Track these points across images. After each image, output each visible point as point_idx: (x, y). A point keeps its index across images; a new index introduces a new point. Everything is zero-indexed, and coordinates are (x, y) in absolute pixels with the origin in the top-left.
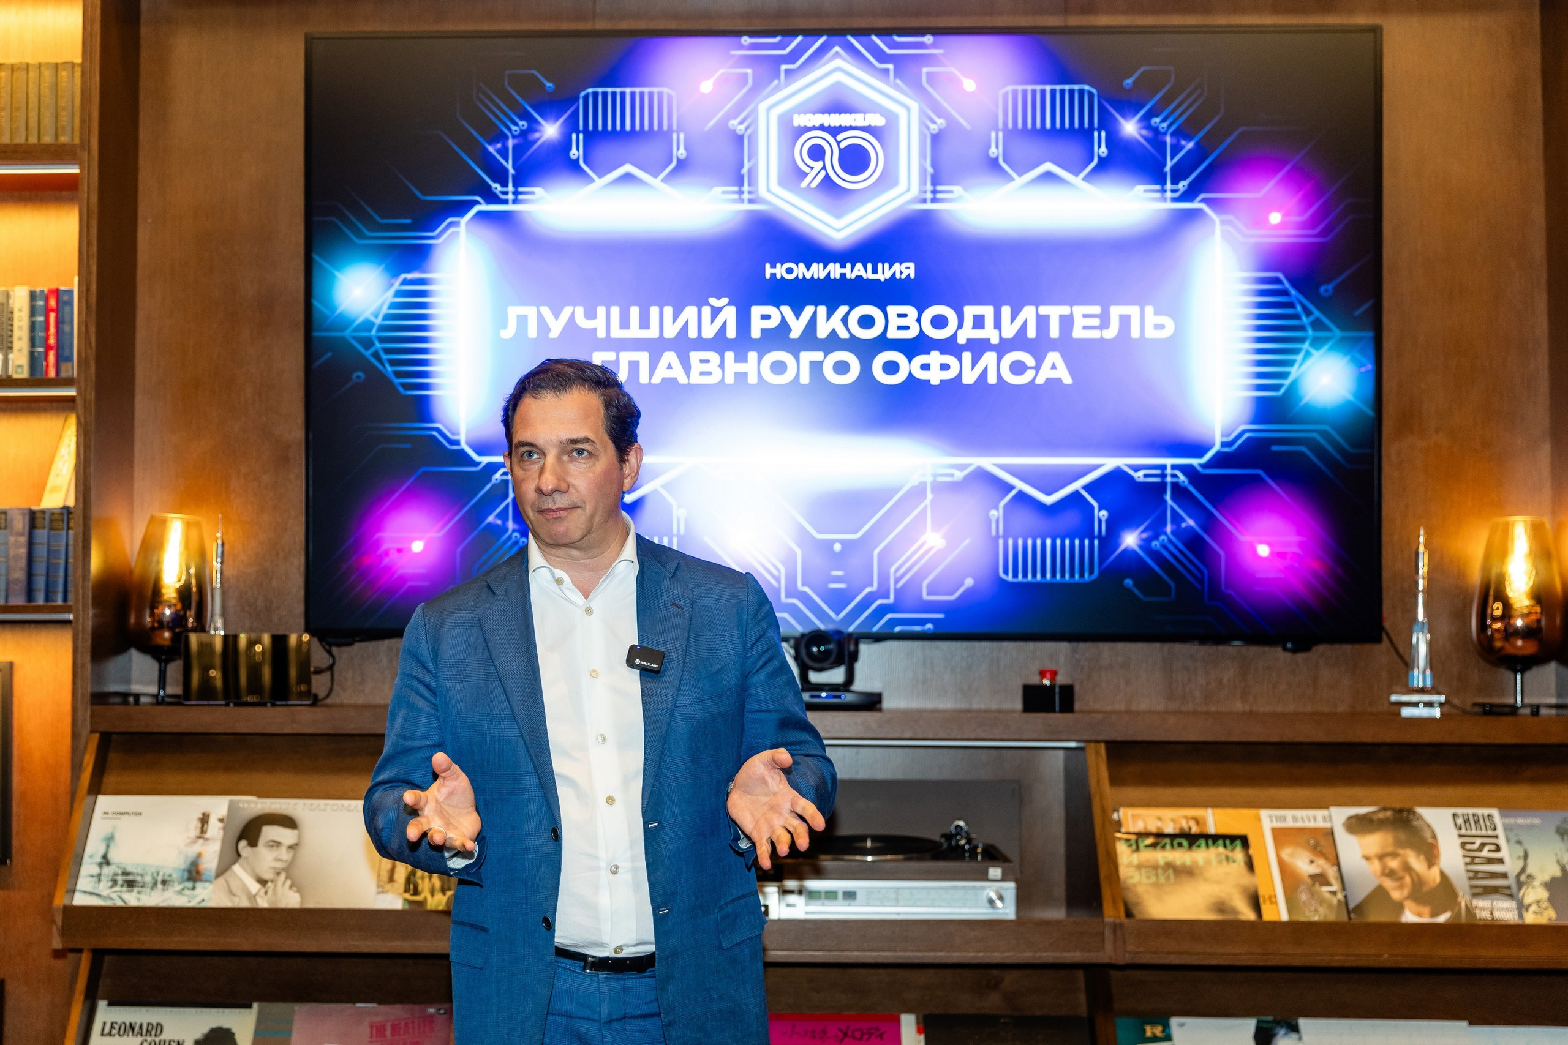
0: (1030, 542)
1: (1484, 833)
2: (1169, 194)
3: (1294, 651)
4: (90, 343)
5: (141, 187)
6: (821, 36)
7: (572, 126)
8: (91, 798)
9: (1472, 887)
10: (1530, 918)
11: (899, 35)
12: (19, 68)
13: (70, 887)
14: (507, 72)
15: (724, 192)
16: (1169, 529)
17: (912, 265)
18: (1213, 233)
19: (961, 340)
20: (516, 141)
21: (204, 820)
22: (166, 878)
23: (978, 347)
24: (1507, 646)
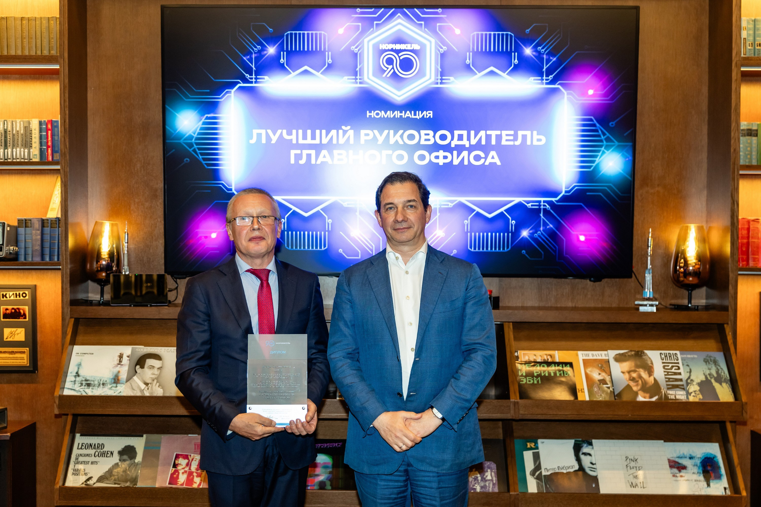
0: (481, 234)
1: (673, 361)
2: (544, 81)
3: (594, 281)
4: (66, 146)
5: (89, 73)
6: (392, 9)
7: (281, 48)
8: (71, 347)
9: (667, 385)
10: (691, 399)
11: (427, 8)
12: (31, 20)
13: (62, 386)
14: (252, 24)
15: (348, 79)
16: (541, 229)
17: (431, 112)
18: (564, 98)
19: (453, 145)
20: (256, 55)
21: (121, 356)
22: (104, 382)
23: (460, 149)
24: (685, 279)
